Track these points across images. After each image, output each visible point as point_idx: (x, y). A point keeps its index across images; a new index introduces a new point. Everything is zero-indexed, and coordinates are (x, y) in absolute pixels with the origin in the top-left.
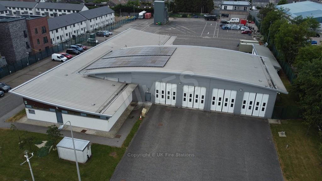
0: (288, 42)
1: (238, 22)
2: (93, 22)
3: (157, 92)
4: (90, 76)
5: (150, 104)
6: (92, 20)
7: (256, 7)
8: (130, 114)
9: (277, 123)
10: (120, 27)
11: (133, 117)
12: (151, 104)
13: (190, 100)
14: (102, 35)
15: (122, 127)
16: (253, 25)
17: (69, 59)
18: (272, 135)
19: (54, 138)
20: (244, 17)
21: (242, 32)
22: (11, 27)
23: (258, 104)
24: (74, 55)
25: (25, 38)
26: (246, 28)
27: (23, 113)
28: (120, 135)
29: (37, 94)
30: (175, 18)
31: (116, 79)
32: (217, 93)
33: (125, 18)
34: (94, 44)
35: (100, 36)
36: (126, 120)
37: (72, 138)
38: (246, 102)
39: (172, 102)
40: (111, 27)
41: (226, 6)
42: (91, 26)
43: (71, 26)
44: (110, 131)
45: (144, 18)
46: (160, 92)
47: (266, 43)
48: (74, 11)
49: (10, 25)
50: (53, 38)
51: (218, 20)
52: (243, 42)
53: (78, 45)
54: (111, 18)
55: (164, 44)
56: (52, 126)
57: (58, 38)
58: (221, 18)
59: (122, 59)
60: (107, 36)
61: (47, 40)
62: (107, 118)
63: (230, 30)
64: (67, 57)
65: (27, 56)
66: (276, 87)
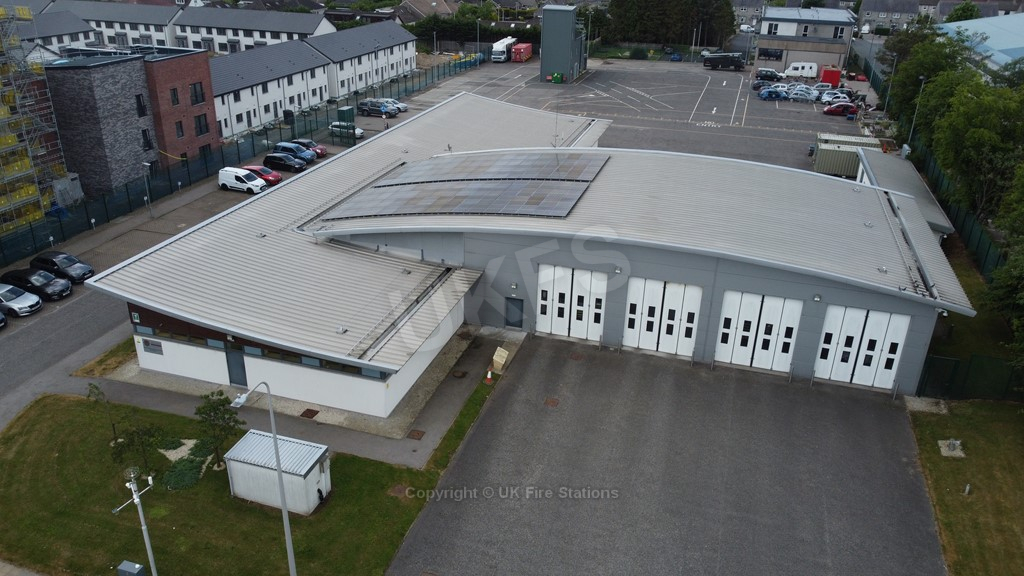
0: (978, 146)
1: (814, 75)
2: (349, 70)
3: (544, 298)
4: (335, 241)
5: (519, 335)
6: (347, 64)
7: (874, 26)
8: (457, 364)
9: (934, 410)
10: (433, 86)
11: (464, 375)
12: (525, 334)
13: (650, 326)
14: (374, 112)
15: (428, 404)
16: (863, 88)
17: (270, 184)
18: (916, 451)
19: (217, 432)
20: (834, 61)
21: (826, 109)
22: (98, 82)
23: (872, 345)
24: (286, 174)
25: (140, 116)
26: (839, 97)
27: (127, 350)
28: (424, 430)
29: (169, 293)
30: (609, 60)
31: (415, 251)
32: (738, 306)
33: (447, 58)
34: (349, 140)
35: (369, 115)
36: (442, 382)
37: (271, 435)
38: (834, 340)
39: (589, 331)
40: (405, 87)
41: (775, 23)
42: (343, 83)
43: (281, 81)
44: (390, 416)
45: (508, 60)
46: (553, 297)
47: (906, 146)
48: (290, 36)
49: (97, 76)
50: (225, 120)
51: (747, 68)
52: (826, 141)
53: (300, 140)
54: (405, 57)
55: (569, 145)
56: (213, 394)
57: (239, 118)
58: (756, 61)
59: (437, 190)
60: (391, 116)
61: (206, 124)
62: (384, 376)
63: (787, 103)
64: (266, 180)
65: (145, 173)
66: (935, 291)
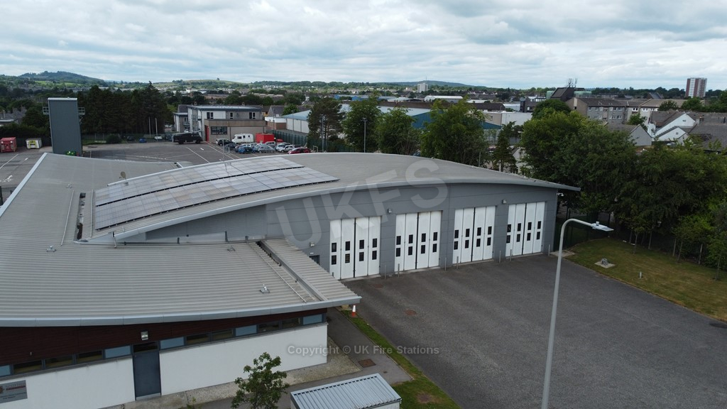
3: (334, 250)
9: (568, 254)
13: (410, 251)
23: (530, 226)
26: (288, 147)
28: (366, 358)
30: (91, 146)
31: (218, 235)
32: (462, 220)
38: (512, 228)
41: (211, 112)
44: (328, 361)
46: (341, 247)
62: (324, 319)
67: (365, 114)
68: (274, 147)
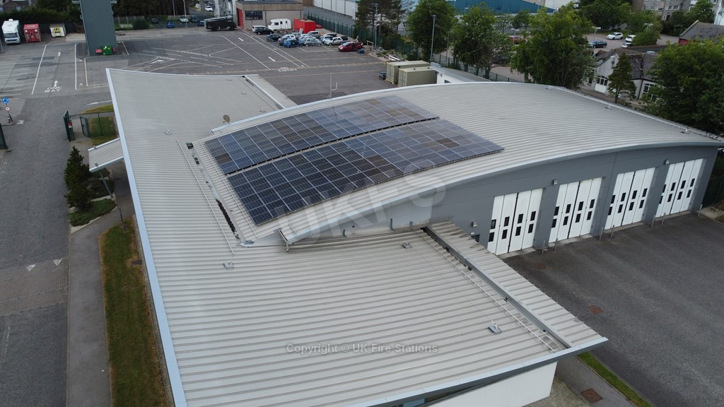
1: (290, 27)
3: (493, 226)
13: (565, 221)
20: (298, 16)
21: (341, 48)
23: (683, 184)
26: (336, 39)
32: (621, 184)
38: (667, 188)
46: (500, 222)
67: (438, 10)
68: (318, 38)
